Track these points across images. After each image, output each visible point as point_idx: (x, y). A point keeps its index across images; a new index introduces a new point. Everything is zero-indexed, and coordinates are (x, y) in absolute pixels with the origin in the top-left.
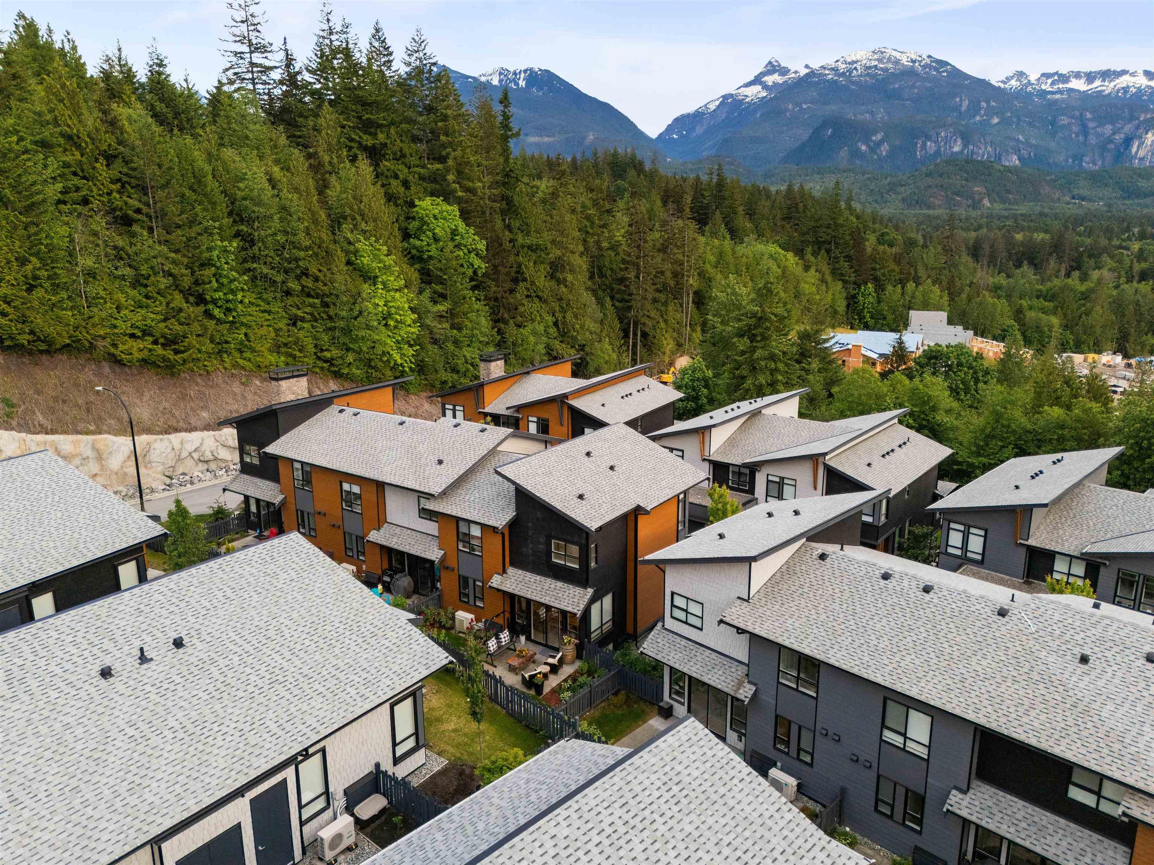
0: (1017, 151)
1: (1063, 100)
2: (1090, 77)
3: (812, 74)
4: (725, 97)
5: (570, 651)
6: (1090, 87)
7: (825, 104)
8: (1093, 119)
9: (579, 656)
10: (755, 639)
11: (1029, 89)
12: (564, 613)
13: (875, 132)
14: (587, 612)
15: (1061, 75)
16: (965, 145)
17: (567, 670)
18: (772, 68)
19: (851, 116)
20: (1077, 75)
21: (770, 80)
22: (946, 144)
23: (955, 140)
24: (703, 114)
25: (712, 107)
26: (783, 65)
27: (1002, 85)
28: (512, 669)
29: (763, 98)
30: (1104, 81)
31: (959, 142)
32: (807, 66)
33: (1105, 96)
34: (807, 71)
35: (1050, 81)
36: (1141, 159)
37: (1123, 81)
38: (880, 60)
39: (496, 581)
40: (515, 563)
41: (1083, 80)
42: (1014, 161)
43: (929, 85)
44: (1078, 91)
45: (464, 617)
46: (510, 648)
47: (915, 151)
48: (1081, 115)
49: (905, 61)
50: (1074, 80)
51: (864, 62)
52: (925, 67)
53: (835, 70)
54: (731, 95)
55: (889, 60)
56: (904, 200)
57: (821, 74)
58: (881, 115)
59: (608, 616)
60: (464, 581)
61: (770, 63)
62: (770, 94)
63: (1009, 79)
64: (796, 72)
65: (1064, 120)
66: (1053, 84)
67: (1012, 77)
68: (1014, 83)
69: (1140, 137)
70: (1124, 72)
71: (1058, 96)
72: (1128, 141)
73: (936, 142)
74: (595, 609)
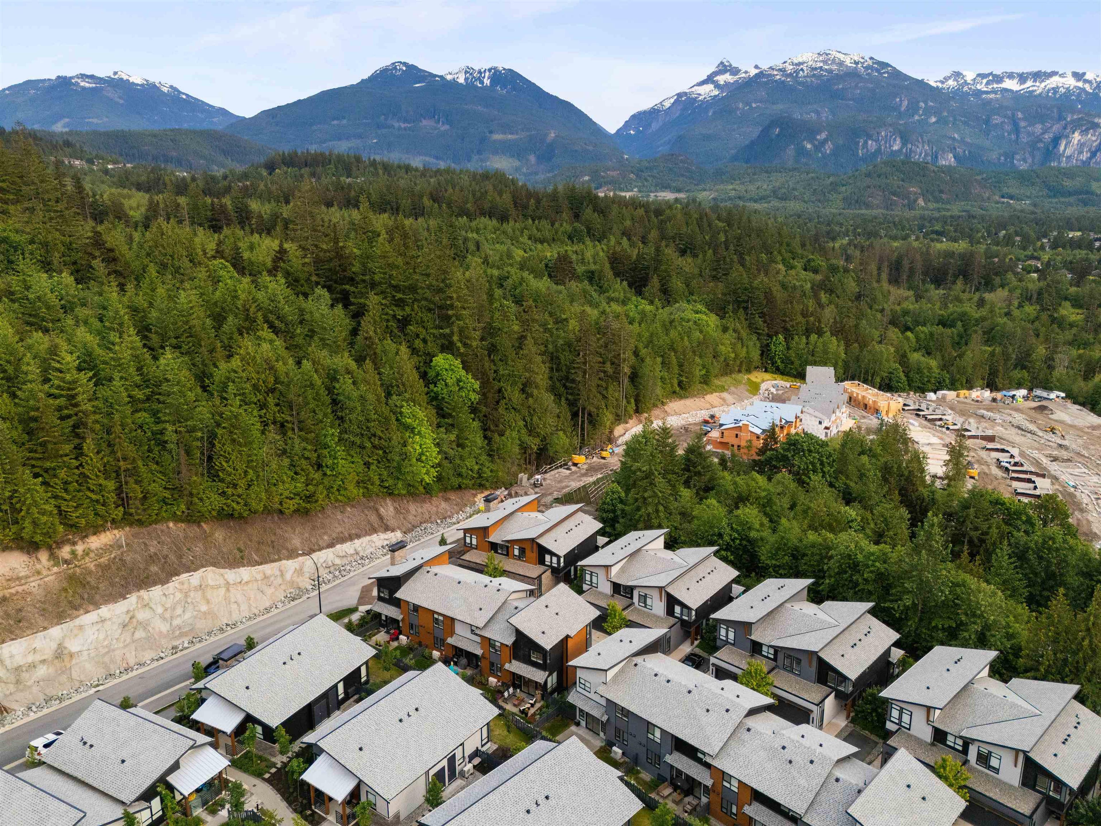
0: (953, 150)
1: (997, 100)
2: (1022, 78)
3: (761, 74)
4: (679, 95)
5: (539, 696)
6: (1022, 87)
7: (773, 103)
8: (1024, 119)
9: (543, 699)
10: (608, 700)
11: (965, 89)
12: (536, 682)
13: (819, 132)
14: (546, 682)
15: (995, 76)
16: (904, 144)
17: (538, 705)
18: (724, 68)
19: (797, 116)
20: (1011, 76)
21: (721, 79)
22: (886, 143)
23: (895, 140)
24: (659, 111)
25: (667, 104)
26: (734, 65)
27: (940, 85)
28: (515, 705)
29: (715, 96)
30: (1035, 81)
31: (898, 141)
32: (756, 67)
33: (1036, 96)
34: (757, 71)
35: (985, 81)
36: (1069, 157)
37: (1053, 82)
38: (825, 62)
39: (507, 666)
40: (515, 658)
41: (1016, 81)
42: (948, 160)
43: (870, 86)
44: (1011, 91)
45: (493, 680)
46: (514, 695)
47: (858, 149)
48: (1013, 115)
49: (848, 62)
50: (1007, 80)
51: (810, 63)
52: (867, 68)
53: (782, 70)
54: (685, 94)
55: (834, 60)
56: (844, 199)
57: (770, 75)
58: (826, 115)
59: (555, 680)
60: (492, 664)
61: (722, 63)
62: (722, 92)
63: (947, 79)
64: (746, 72)
65: (997, 120)
66: (988, 83)
67: (950, 77)
68: (951, 83)
69: (1067, 137)
70: (1054, 73)
71: (992, 96)
72: (1056, 141)
73: (877, 141)
74: (549, 679)
